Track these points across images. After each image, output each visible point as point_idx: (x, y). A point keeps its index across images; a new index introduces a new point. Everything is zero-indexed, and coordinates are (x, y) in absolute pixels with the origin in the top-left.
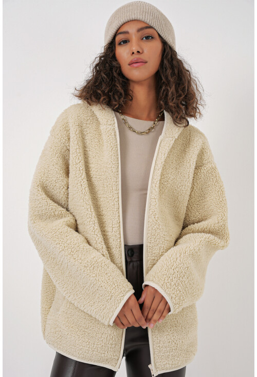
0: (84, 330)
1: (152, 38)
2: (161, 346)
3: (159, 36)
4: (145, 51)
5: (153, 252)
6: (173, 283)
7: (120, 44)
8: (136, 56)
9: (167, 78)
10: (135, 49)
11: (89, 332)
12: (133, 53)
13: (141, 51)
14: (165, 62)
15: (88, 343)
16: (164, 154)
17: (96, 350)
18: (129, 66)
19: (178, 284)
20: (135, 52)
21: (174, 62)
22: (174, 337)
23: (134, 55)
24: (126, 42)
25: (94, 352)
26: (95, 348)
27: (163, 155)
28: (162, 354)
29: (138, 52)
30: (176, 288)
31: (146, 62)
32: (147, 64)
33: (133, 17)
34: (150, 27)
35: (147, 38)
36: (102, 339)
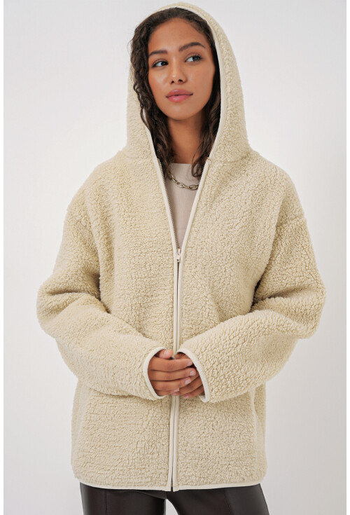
1: (200, 59)
2: (187, 450)
4: (190, 79)
6: (221, 373)
7: (154, 66)
8: (176, 87)
10: (175, 75)
12: (173, 82)
13: (184, 80)
15: (120, 460)
17: (133, 467)
18: (166, 99)
19: (229, 377)
20: (176, 81)
22: (207, 443)
23: (174, 84)
26: (130, 464)
28: (188, 461)
29: (180, 81)
30: (223, 381)
31: (192, 94)
32: (192, 97)
36: (138, 449)
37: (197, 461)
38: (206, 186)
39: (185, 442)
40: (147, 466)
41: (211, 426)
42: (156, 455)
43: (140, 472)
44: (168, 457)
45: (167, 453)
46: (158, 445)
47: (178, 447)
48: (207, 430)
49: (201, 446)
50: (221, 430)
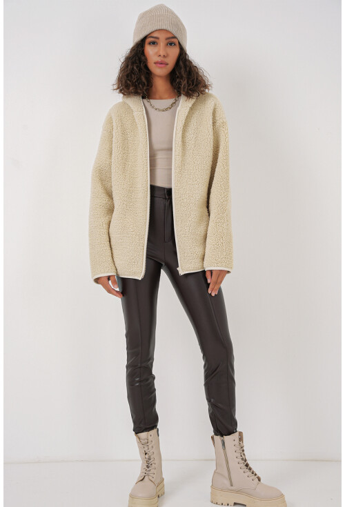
1: (175, 45)
3: (179, 43)
7: (150, 44)
8: (162, 59)
9: (180, 73)
10: (162, 53)
12: (160, 55)
14: (181, 63)
18: (154, 65)
20: (162, 55)
21: (187, 63)
23: (160, 57)
24: (154, 43)
31: (167, 64)
32: (168, 66)
33: (164, 27)
34: (175, 37)
35: (171, 44)
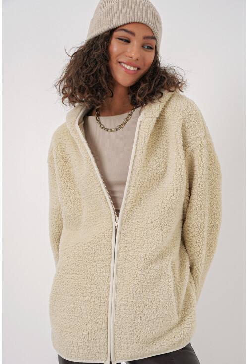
0: (65, 330)
5: (126, 239)
11: (71, 331)
16: (145, 138)
22: (137, 330)
25: (80, 350)
26: (79, 345)
27: (143, 139)
36: (84, 336)
37: (129, 345)
38: (140, 138)
39: (120, 332)
40: (92, 348)
41: (139, 318)
42: (98, 341)
43: (86, 351)
44: (107, 342)
45: (106, 339)
46: (99, 334)
47: (115, 335)
48: (136, 322)
49: (133, 332)
50: (147, 320)
